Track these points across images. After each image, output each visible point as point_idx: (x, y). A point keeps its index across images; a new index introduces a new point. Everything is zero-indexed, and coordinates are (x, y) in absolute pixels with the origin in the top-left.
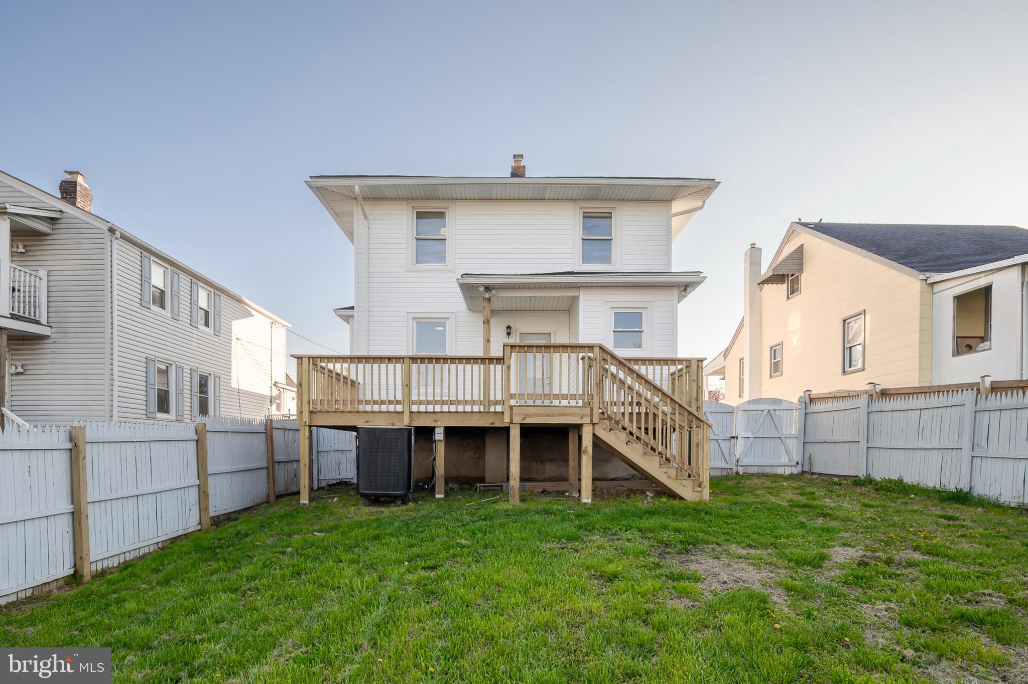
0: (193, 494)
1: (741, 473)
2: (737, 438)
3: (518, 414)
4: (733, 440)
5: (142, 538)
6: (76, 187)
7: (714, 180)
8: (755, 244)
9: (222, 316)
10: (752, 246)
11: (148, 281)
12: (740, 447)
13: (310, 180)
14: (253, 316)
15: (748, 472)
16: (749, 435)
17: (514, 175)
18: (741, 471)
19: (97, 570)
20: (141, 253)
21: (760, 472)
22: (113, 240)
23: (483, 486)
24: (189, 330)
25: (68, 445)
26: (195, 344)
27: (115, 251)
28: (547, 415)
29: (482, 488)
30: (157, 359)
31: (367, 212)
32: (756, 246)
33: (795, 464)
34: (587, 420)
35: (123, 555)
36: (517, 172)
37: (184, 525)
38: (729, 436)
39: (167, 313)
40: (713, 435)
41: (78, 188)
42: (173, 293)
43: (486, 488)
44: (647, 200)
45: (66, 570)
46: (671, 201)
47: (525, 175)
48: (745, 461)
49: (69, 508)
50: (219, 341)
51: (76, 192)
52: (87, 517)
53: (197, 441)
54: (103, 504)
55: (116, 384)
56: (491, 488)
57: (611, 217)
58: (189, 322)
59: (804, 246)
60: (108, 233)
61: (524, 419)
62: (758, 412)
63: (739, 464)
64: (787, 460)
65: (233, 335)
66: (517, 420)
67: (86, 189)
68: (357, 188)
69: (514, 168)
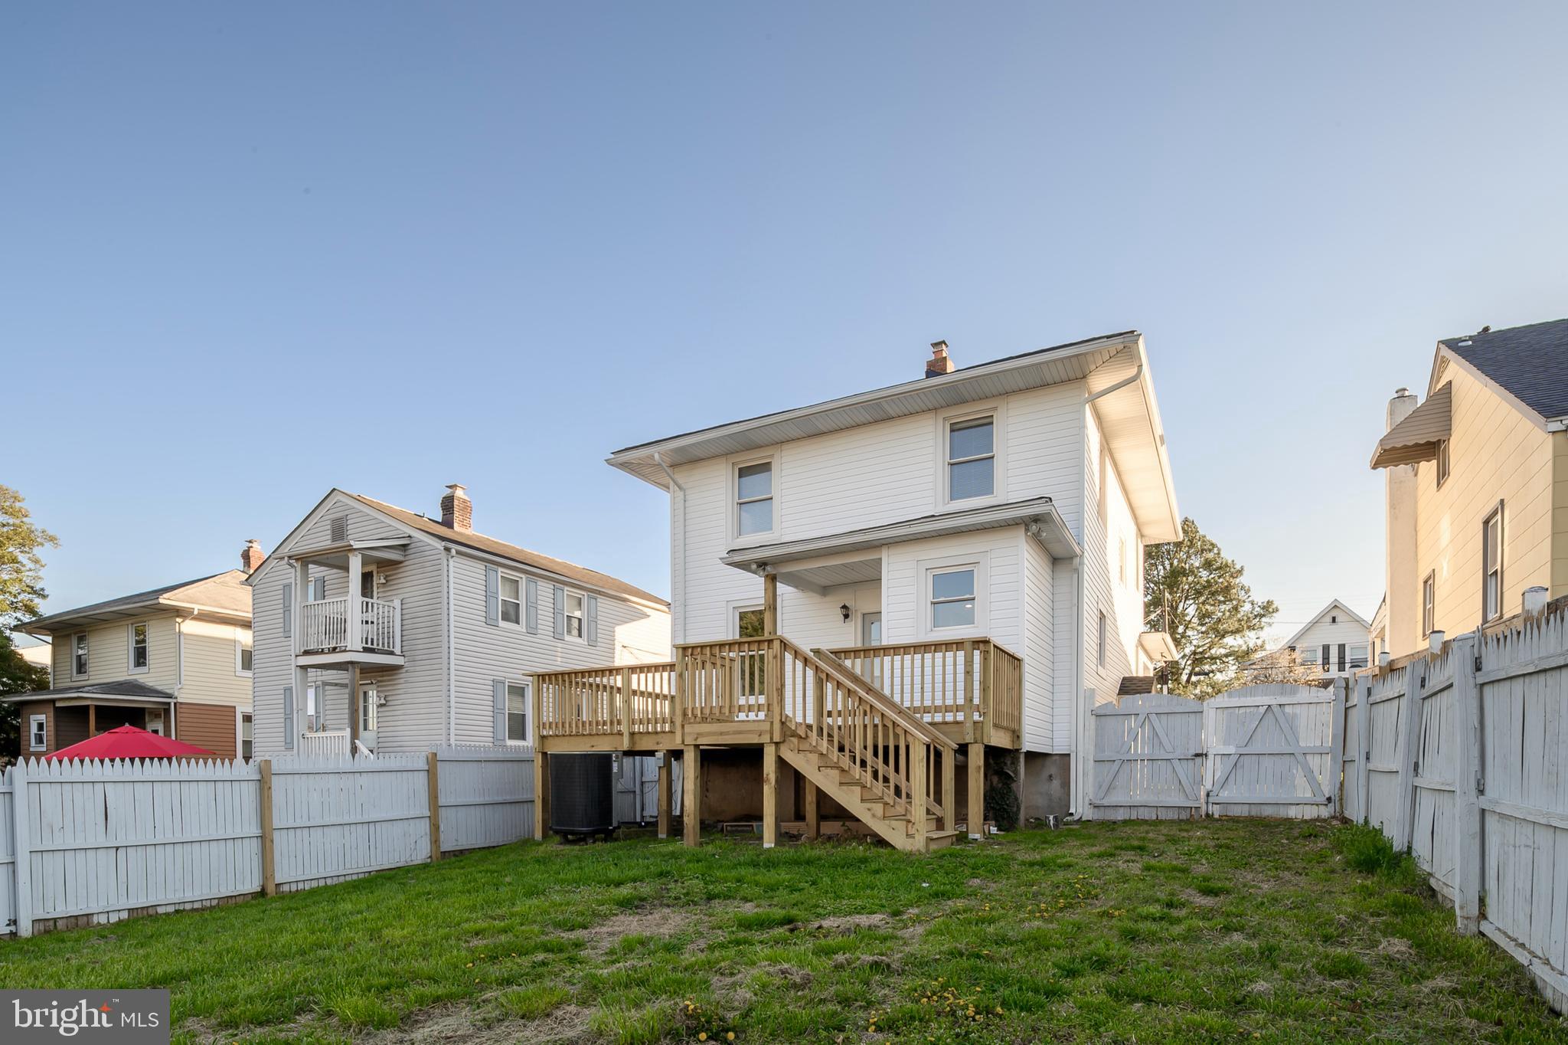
0: (424, 826)
1: (1216, 816)
2: (1206, 755)
3: (690, 734)
4: (1199, 760)
5: (348, 865)
6: (453, 501)
7: (1133, 332)
8: (1405, 390)
9: (599, 622)
10: (1400, 394)
11: (495, 595)
12: (1212, 772)
13: (613, 456)
14: (649, 616)
15: (1228, 814)
16: (1231, 750)
17: (930, 374)
18: (1216, 811)
19: (290, 891)
20: (486, 566)
21: (1253, 813)
22: (450, 559)
23: (731, 826)
24: (553, 644)
25: (257, 777)
26: (559, 659)
27: (451, 569)
28: (721, 734)
29: (729, 828)
30: (507, 680)
31: (680, 481)
32: (1407, 393)
33: (1323, 800)
34: (765, 739)
35: (323, 880)
36: (935, 369)
37: (407, 856)
38: (1193, 752)
39: (521, 628)
40: (1162, 751)
41: (456, 502)
42: (529, 603)
43: (734, 829)
44: (1045, 385)
45: (256, 887)
46: (1084, 377)
47: (946, 370)
48: (1225, 795)
49: (255, 831)
50: (595, 652)
51: (453, 507)
52: (272, 841)
53: (428, 771)
54: (298, 831)
55: (453, 710)
56: (740, 829)
57: (992, 423)
58: (552, 634)
59: (1453, 384)
60: (444, 553)
61: (696, 739)
62: (1248, 710)
63: (1211, 800)
64: (1309, 794)
65: (616, 642)
66: (689, 740)
67: (465, 501)
68: (657, 456)
69: (930, 364)
